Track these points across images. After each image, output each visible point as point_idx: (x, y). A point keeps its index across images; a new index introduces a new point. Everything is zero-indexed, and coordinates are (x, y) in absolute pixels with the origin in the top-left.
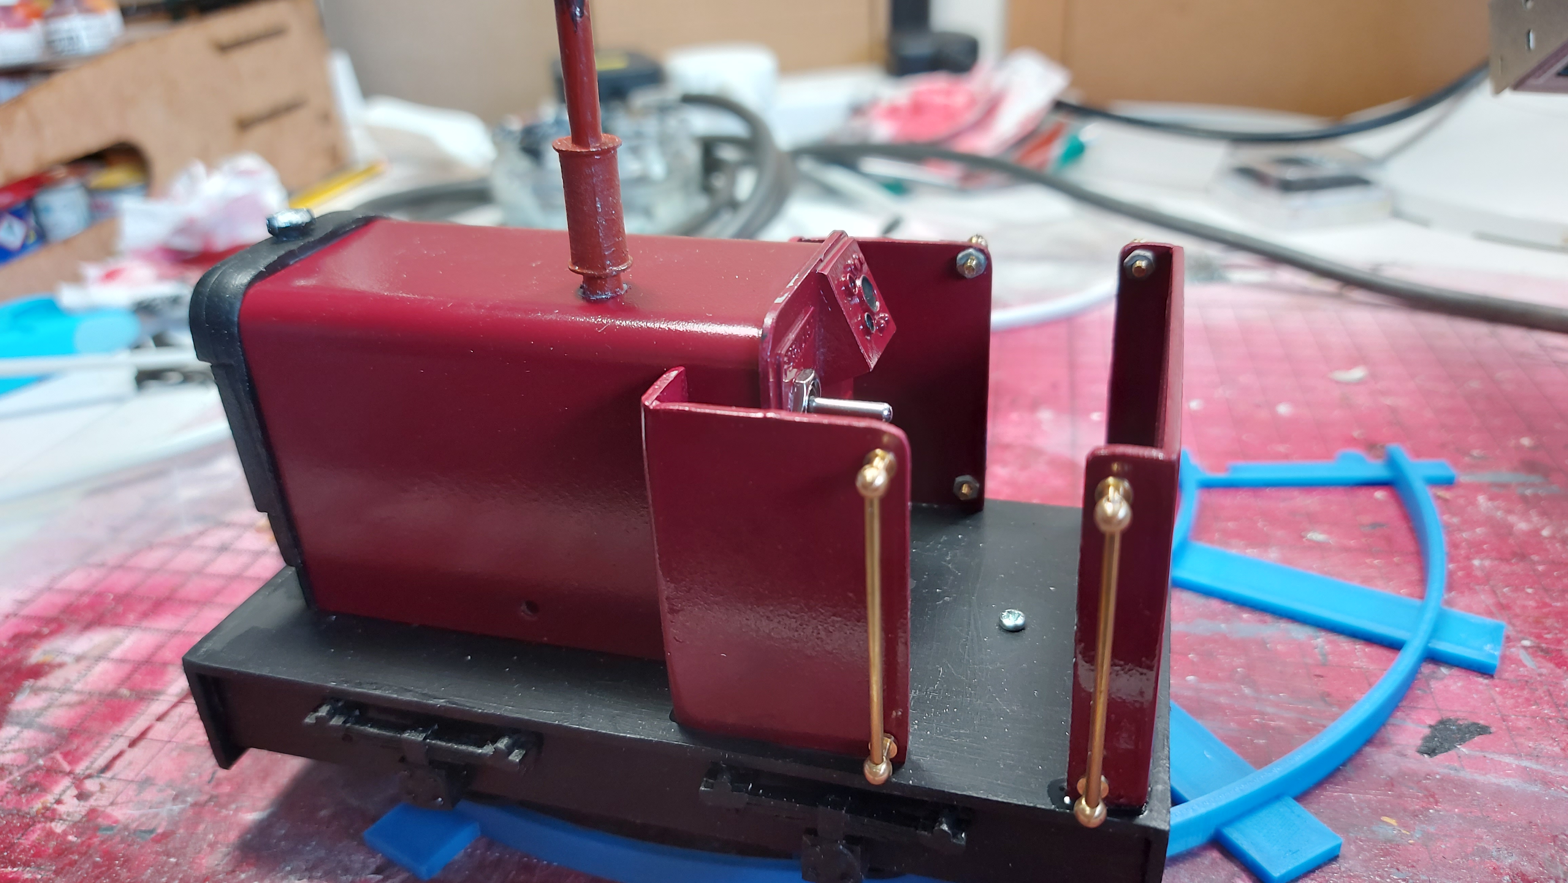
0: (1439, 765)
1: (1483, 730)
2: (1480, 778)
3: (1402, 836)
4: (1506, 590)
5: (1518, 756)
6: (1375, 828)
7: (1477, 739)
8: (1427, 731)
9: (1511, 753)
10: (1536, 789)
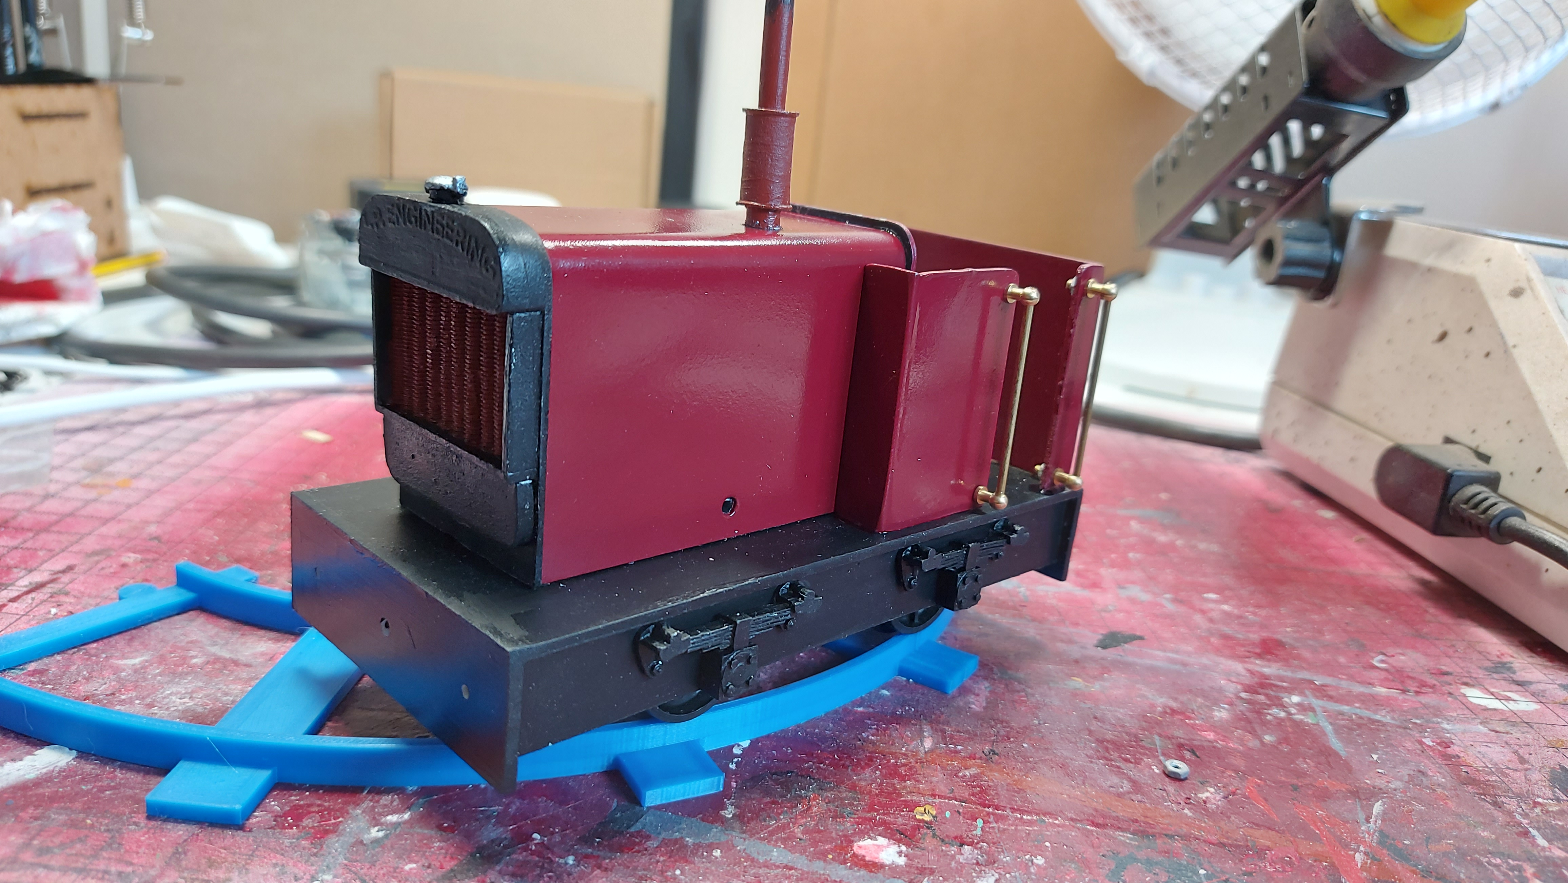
0: (1110, 654)
1: (1141, 638)
2: (1136, 660)
3: (1087, 686)
4: (1151, 569)
5: (1165, 651)
6: (1066, 682)
7: (1134, 642)
8: (1100, 637)
9: (1159, 650)
10: (1177, 667)
